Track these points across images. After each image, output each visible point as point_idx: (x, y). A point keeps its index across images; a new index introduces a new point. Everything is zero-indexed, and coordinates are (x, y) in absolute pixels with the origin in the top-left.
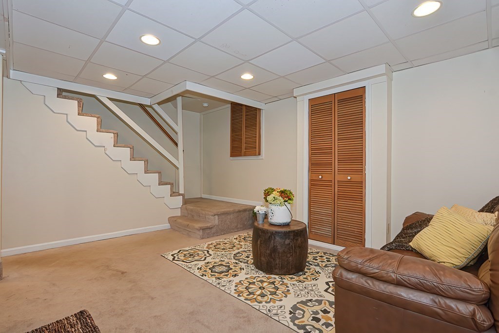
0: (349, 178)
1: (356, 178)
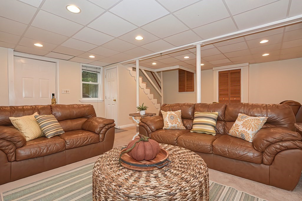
0: (235, 99)
1: (238, 99)
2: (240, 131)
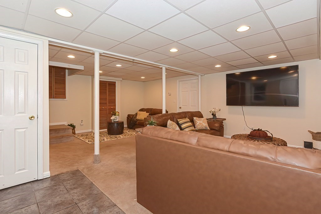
1: (114, 107)
2: (204, 126)
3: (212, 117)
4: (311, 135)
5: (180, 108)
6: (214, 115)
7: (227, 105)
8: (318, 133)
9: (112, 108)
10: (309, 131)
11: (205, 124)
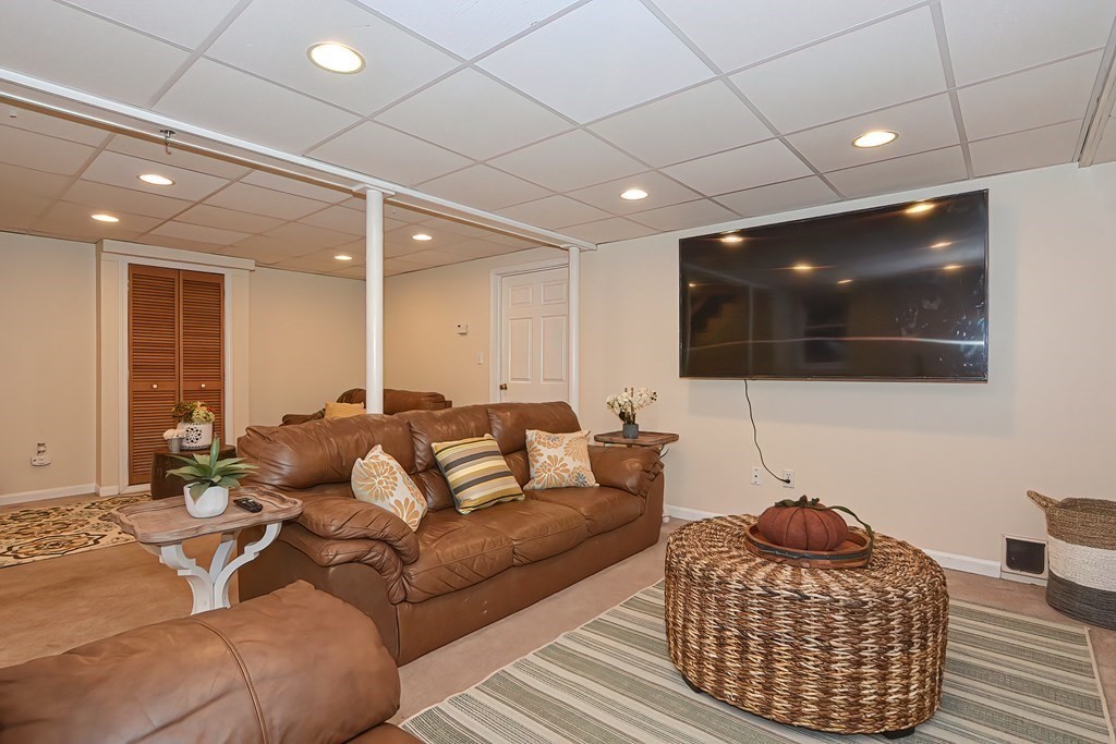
0: (203, 386)
2: (572, 470)
3: (619, 426)
4: (1041, 514)
5: (501, 388)
6: (627, 418)
7: (683, 374)
8: (1070, 504)
9: (202, 390)
10: (1033, 495)
11: (577, 464)
